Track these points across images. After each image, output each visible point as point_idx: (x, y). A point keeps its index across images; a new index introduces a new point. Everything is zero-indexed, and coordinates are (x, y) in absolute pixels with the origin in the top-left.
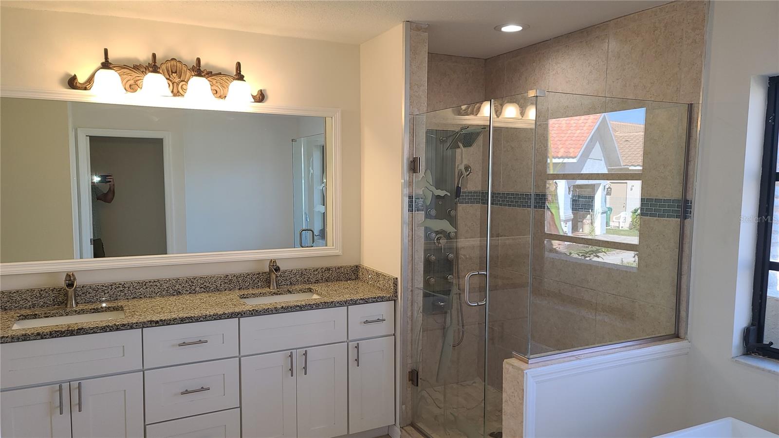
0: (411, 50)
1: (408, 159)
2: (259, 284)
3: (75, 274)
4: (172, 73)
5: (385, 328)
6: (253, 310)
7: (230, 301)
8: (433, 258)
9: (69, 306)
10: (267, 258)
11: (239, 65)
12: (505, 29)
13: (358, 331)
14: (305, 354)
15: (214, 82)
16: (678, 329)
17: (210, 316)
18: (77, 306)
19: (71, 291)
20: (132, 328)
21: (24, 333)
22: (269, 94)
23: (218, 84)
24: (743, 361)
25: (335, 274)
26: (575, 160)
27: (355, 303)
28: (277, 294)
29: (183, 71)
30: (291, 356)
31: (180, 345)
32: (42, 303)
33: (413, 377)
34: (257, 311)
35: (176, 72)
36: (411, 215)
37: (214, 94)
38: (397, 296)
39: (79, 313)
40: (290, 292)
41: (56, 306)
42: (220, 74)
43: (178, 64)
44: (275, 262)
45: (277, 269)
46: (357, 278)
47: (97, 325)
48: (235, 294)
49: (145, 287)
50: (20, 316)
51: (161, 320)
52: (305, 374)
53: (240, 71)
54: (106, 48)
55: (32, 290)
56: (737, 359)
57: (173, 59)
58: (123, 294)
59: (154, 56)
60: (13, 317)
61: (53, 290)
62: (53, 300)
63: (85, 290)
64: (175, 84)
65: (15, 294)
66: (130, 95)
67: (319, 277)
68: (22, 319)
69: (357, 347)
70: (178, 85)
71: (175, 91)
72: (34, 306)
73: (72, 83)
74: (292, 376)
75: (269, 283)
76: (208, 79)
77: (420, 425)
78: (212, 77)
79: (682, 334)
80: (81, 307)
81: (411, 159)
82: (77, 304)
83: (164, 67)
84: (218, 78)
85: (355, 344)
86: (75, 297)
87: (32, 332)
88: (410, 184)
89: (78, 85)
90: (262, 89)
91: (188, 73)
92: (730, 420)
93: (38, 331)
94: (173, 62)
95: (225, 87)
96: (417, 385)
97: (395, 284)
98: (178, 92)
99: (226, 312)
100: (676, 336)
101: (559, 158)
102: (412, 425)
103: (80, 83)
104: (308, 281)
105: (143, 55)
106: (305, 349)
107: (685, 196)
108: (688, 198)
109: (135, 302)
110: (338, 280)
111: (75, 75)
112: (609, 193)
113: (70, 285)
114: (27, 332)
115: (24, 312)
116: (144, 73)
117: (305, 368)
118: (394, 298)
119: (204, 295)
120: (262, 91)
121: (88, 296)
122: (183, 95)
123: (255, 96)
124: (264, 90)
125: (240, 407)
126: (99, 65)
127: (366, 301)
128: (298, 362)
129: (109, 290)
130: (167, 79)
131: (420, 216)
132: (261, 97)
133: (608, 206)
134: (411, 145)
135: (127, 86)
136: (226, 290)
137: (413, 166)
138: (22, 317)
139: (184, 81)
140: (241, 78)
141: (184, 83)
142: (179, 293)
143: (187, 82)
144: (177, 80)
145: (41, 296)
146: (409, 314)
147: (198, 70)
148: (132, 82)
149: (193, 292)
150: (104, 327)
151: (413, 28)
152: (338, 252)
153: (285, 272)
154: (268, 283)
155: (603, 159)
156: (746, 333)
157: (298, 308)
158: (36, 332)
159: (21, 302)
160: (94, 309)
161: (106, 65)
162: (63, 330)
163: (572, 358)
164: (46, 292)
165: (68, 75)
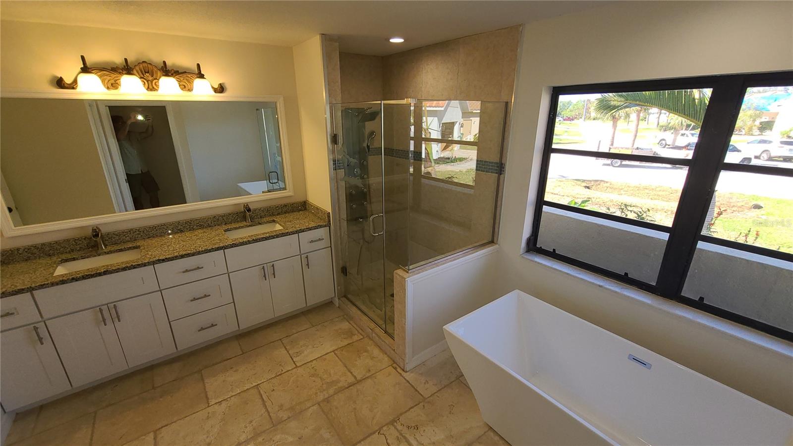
0: (327, 57)
1: (331, 135)
2: (239, 220)
3: (99, 226)
4: (145, 73)
5: (325, 243)
6: (233, 244)
7: (217, 236)
8: (354, 192)
9: (100, 249)
10: (242, 202)
11: (198, 65)
12: (392, 40)
13: (306, 247)
14: (273, 266)
15: (182, 79)
16: (493, 238)
17: (202, 251)
18: (106, 247)
19: (99, 239)
20: (145, 266)
21: (61, 279)
22: (228, 86)
23: (185, 81)
24: (525, 256)
25: (290, 208)
26: (443, 109)
27: (303, 231)
28: (251, 226)
29: (154, 71)
30: (263, 268)
31: (184, 272)
32: (78, 248)
33: (344, 271)
34: (235, 244)
35: (148, 72)
36: (335, 173)
37: (182, 89)
38: (330, 224)
39: (108, 253)
40: (260, 224)
41: (90, 249)
42: (185, 72)
43: (149, 66)
44: (247, 205)
45: (249, 210)
46: (305, 209)
47: (118, 267)
48: (221, 230)
49: (155, 230)
50: (62, 260)
51: (166, 258)
52: (275, 277)
53: (200, 71)
54: (82, 55)
55: (68, 240)
56: (523, 255)
57: (144, 62)
58: (140, 236)
59: (126, 60)
60: (55, 263)
61: (85, 239)
62: (87, 245)
63: (110, 236)
64: (150, 82)
65: (55, 245)
66: (113, 92)
67: (280, 211)
68: (64, 262)
69: (307, 257)
70: (152, 82)
71: (151, 87)
72: (73, 251)
73: (60, 83)
74: (266, 280)
75: (246, 218)
76: (176, 77)
77: (349, 296)
78: (180, 75)
79: (495, 241)
80: (109, 248)
81: (333, 135)
82: (105, 246)
83: (137, 68)
84: (185, 75)
85: (305, 255)
86: (103, 242)
87: (68, 278)
88: (333, 152)
89: (66, 85)
90: (221, 82)
91: (159, 73)
92: (517, 291)
93: (73, 276)
94: (145, 65)
95: (190, 82)
96: (346, 275)
97: (329, 217)
98: (153, 88)
99: (213, 247)
100: (492, 242)
101: (433, 107)
102: (345, 296)
103: (67, 84)
104: (273, 215)
105: (117, 59)
106: (272, 263)
107: (501, 161)
108: (503, 162)
109: (149, 241)
110: (293, 211)
111: (61, 77)
112: (462, 126)
113: (96, 235)
114: (64, 278)
115: (64, 257)
116: (121, 74)
117: (274, 274)
118: (328, 225)
119: (200, 231)
120: (222, 85)
121: (113, 240)
122: (157, 90)
123: (216, 88)
124: (223, 84)
125: (234, 302)
126: (79, 70)
127: (310, 229)
128: (269, 270)
129: (129, 234)
130: (141, 78)
131: (341, 172)
132: (221, 89)
133: (461, 132)
134: (332, 124)
135: (110, 85)
136: (215, 226)
137: (334, 139)
138: (62, 261)
139: (156, 79)
140: (201, 76)
141: (156, 80)
142: (182, 231)
143: (158, 80)
144: (151, 78)
145: (77, 243)
146: (339, 234)
147: (167, 71)
148: (113, 81)
149: (192, 229)
150: (124, 268)
151: (327, 40)
152: (291, 194)
153: (255, 210)
154: (244, 218)
155: (459, 106)
156: (529, 241)
157: (264, 239)
158: (71, 277)
159: (61, 249)
160: (119, 250)
161: (85, 69)
162: (92, 273)
163: (434, 266)
164: (80, 241)
165: (56, 77)
